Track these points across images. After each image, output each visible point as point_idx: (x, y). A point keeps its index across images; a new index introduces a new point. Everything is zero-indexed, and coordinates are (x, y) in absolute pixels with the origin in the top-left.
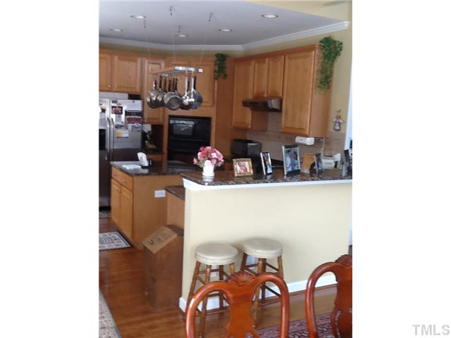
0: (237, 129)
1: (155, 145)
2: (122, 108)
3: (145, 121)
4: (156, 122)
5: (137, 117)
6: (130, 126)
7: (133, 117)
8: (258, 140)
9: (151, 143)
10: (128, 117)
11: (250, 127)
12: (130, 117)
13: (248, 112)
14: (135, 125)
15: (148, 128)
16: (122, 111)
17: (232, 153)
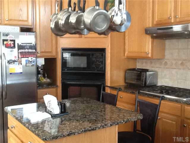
0: (129, 59)
1: (48, 77)
2: (14, 41)
3: (39, 55)
4: (49, 56)
5: (30, 50)
6: (24, 60)
7: (27, 50)
8: (153, 69)
9: (44, 77)
10: (21, 51)
11: (150, 55)
12: (23, 51)
13: (148, 40)
14: (30, 59)
15: (41, 62)
16: (14, 44)
17: (125, 82)
